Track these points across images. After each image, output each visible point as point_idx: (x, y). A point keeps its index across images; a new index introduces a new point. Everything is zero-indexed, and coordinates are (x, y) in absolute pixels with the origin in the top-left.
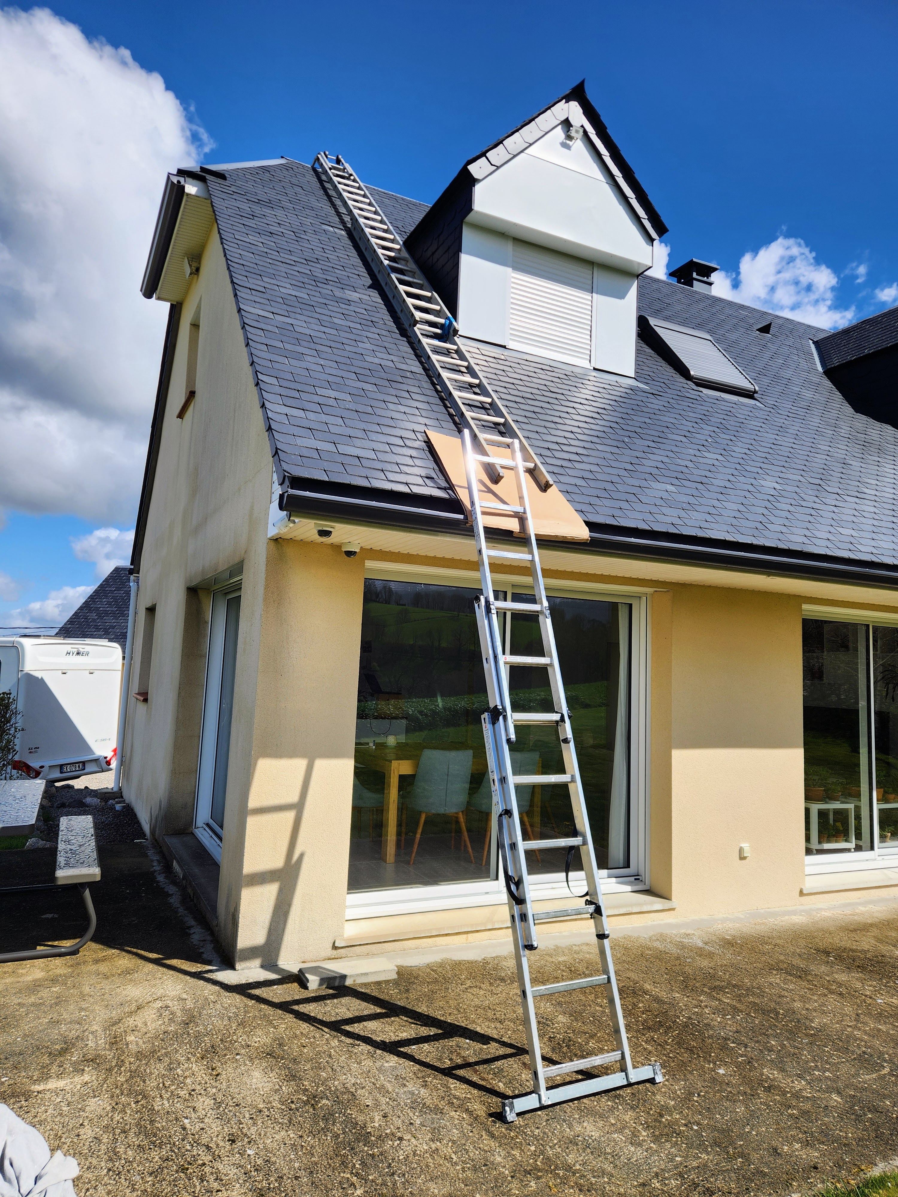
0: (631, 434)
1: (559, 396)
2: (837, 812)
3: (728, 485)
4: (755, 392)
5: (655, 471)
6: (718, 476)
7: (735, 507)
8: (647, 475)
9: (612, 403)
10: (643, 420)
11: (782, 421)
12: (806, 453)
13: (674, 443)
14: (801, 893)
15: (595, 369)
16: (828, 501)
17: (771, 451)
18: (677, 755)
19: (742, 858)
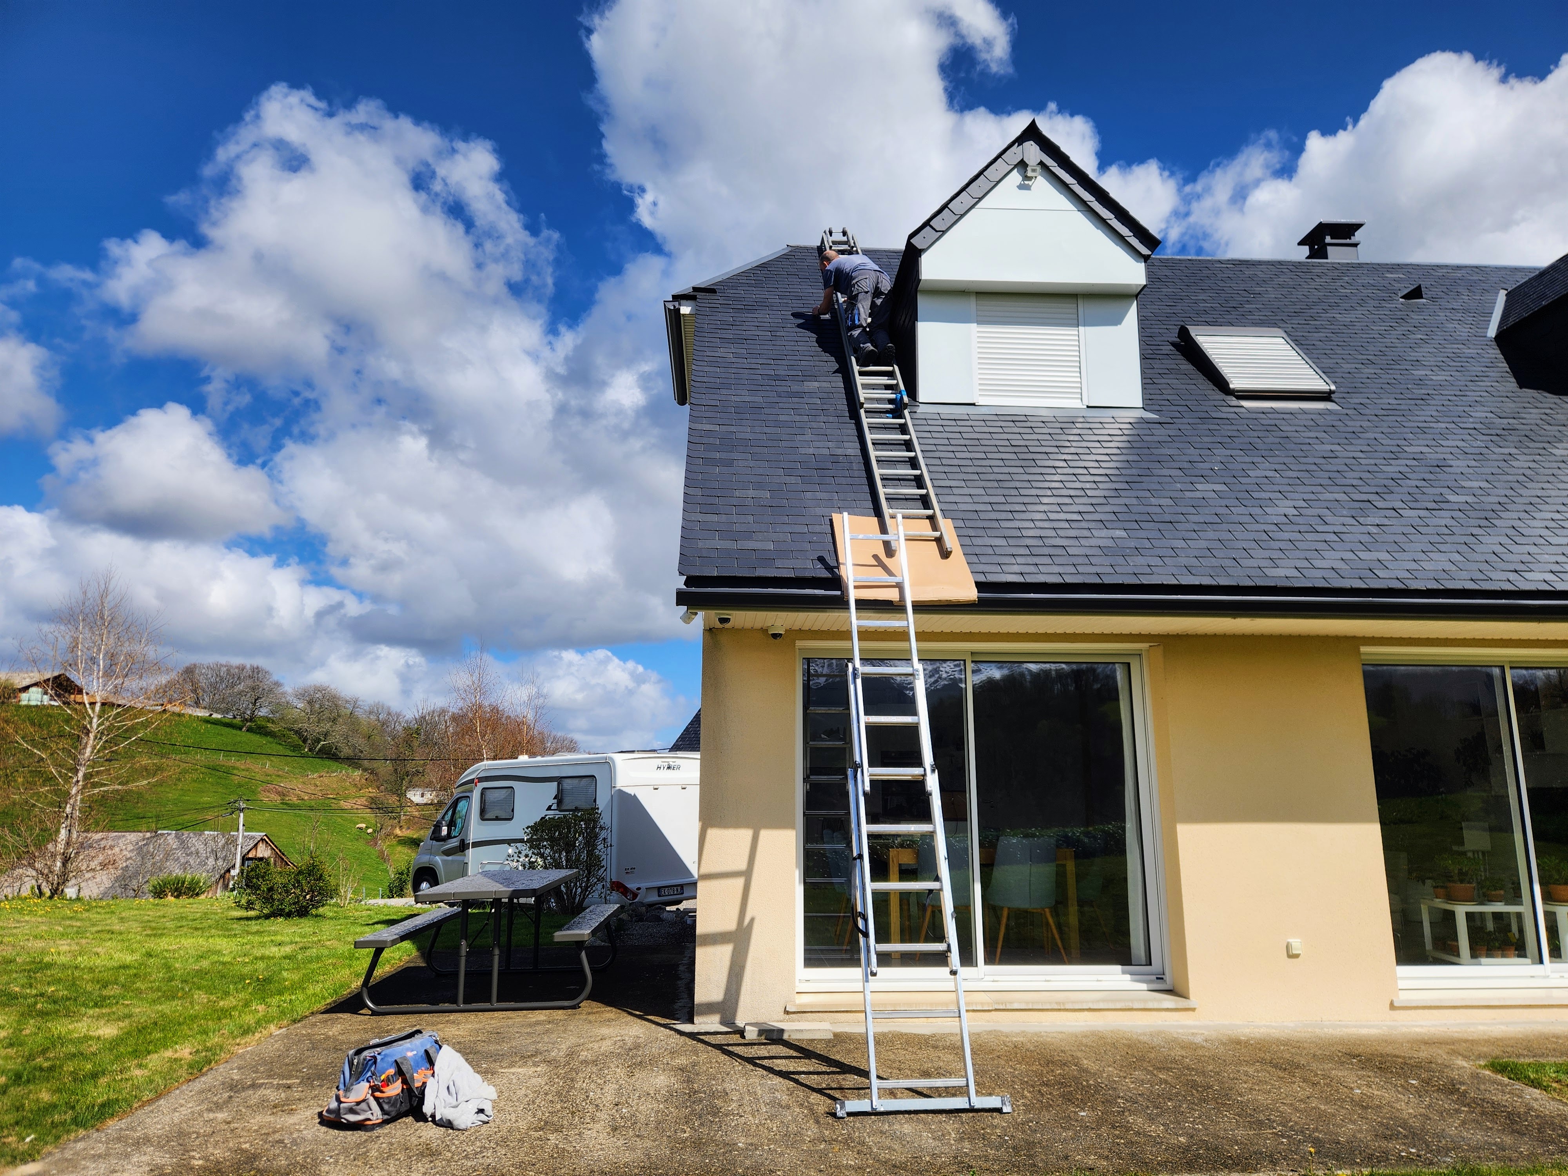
2: (1497, 916)
3: (1212, 519)
4: (1331, 392)
6: (1201, 510)
13: (1158, 479)
14: (1392, 1006)
15: (1088, 407)
16: (1367, 520)
18: (1183, 830)
19: (1292, 956)
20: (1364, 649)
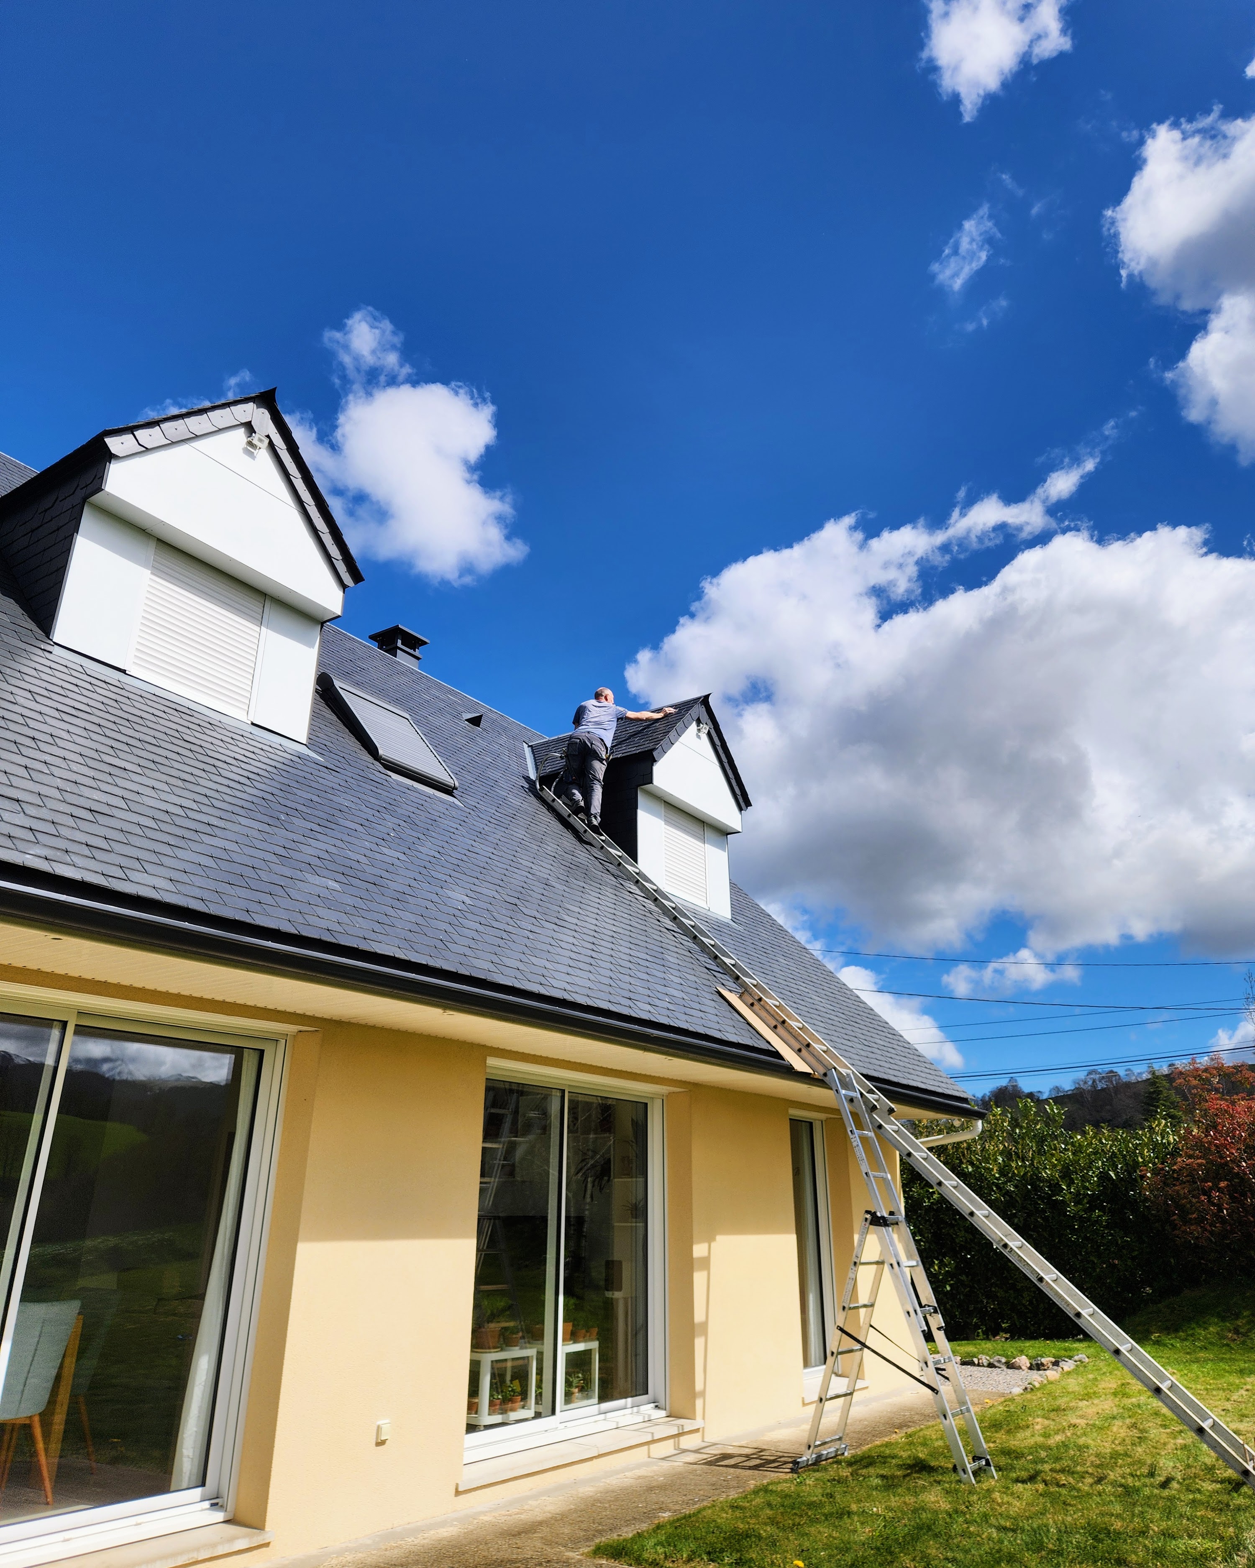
0: (289, 811)
1: (194, 748)
3: (408, 890)
4: (455, 788)
5: (315, 861)
6: (396, 878)
7: (413, 918)
8: (303, 865)
9: (269, 768)
10: (309, 796)
11: (482, 826)
12: (505, 866)
13: (346, 831)
14: (458, 1493)
15: (253, 724)
16: (523, 924)
17: (465, 858)
19: (380, 1443)
20: (492, 1061)
